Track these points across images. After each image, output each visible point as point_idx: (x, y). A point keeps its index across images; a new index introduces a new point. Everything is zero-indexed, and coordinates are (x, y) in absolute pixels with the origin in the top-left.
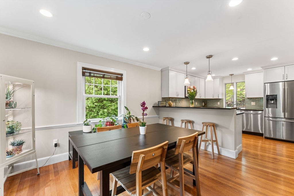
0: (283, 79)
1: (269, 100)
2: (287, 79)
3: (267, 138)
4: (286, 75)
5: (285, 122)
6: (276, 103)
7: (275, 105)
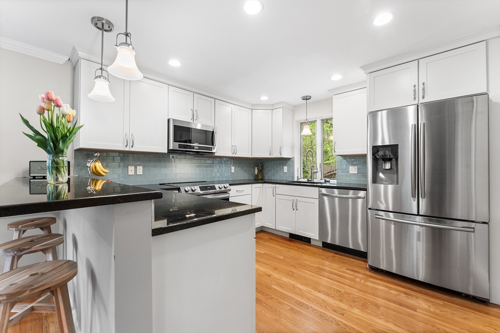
0: (415, 98)
1: (381, 161)
2: (423, 98)
3: (375, 270)
4: (421, 86)
5: (424, 227)
6: (395, 170)
7: (395, 176)
